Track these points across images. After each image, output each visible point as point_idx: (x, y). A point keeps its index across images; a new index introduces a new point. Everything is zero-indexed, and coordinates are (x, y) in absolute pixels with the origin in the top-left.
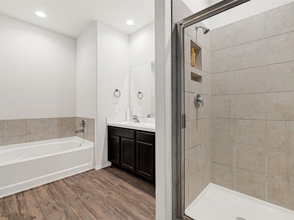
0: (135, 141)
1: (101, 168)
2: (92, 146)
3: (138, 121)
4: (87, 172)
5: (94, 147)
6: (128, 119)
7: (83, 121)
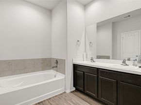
0: (98, 76)
1: (69, 92)
2: (64, 77)
3: (94, 62)
4: (61, 94)
5: (65, 78)
6: (85, 59)
7: (57, 61)
